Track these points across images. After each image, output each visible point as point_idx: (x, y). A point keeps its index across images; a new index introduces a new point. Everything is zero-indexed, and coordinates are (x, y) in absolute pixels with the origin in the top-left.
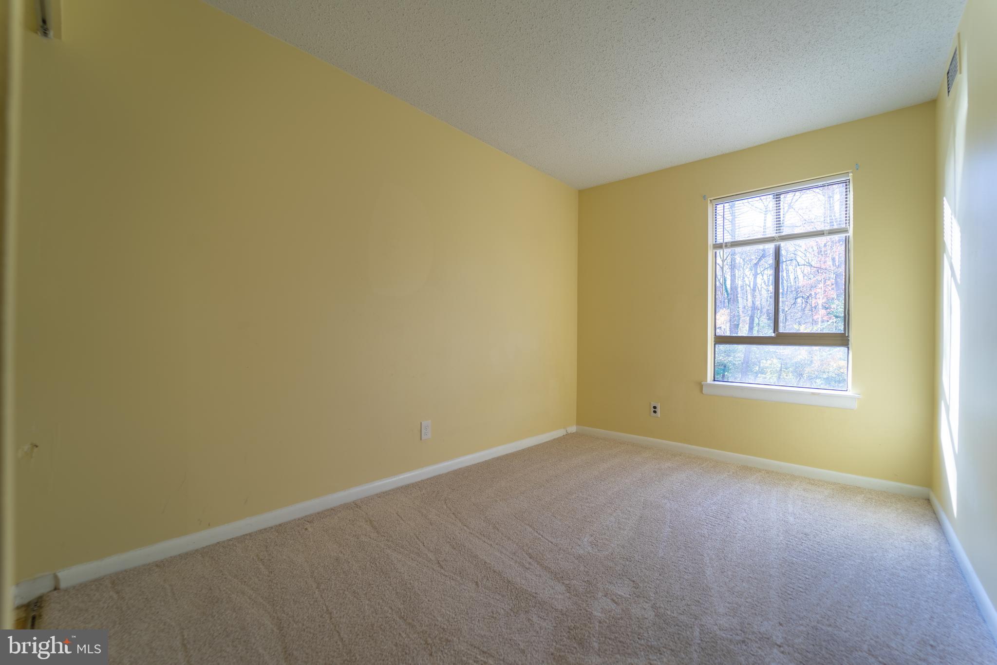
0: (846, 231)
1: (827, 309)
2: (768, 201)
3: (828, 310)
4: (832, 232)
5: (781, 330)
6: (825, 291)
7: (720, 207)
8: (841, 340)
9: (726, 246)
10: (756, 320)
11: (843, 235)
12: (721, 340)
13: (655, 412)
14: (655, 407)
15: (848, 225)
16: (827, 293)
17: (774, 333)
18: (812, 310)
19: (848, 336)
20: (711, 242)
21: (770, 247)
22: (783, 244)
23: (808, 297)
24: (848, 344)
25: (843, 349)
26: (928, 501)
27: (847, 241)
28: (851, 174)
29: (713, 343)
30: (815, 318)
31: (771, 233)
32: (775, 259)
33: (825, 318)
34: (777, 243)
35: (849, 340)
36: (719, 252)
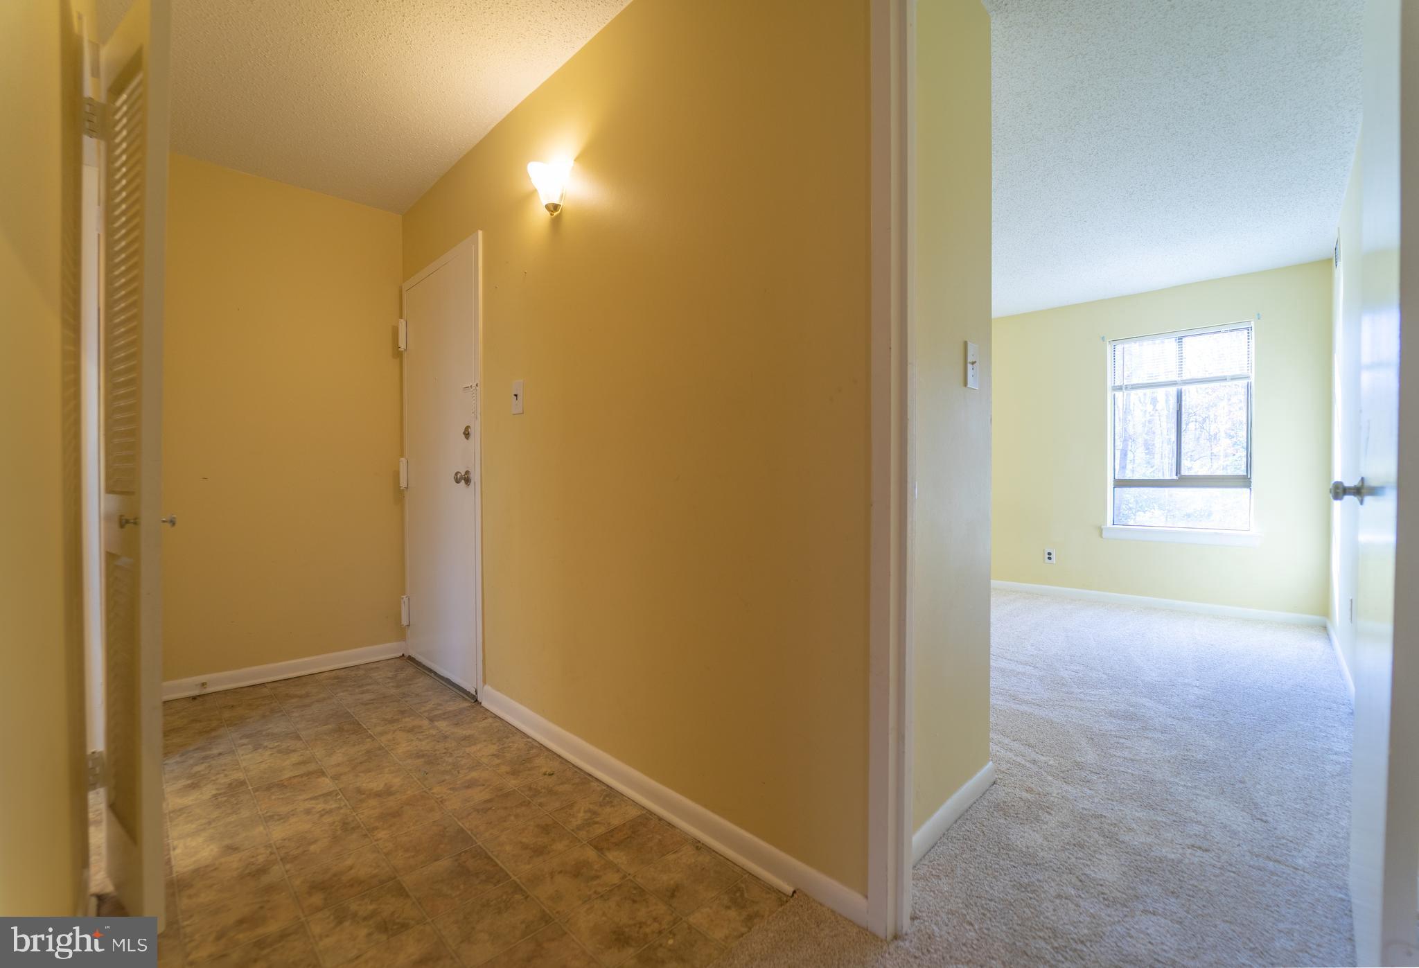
0: (1248, 377)
1: (1231, 437)
2: (1170, 345)
3: (1234, 440)
4: (1234, 378)
5: (1184, 472)
6: (1230, 411)
7: (1119, 348)
8: (1244, 481)
9: (1126, 388)
10: (1130, 455)
11: (1245, 382)
12: (1121, 483)
13: (1049, 558)
14: (1049, 554)
15: (1250, 371)
16: (1232, 413)
17: (1177, 475)
18: (1209, 440)
19: (1250, 478)
20: (1110, 384)
21: (1173, 391)
22: (1184, 388)
23: (1204, 420)
24: (1251, 486)
25: (1246, 490)
26: (1325, 628)
27: (1249, 387)
28: (1253, 323)
29: (1113, 487)
30: (1215, 451)
31: (1173, 377)
32: (1178, 402)
33: (1230, 451)
34: (1180, 387)
35: (1251, 482)
36: (1119, 395)
